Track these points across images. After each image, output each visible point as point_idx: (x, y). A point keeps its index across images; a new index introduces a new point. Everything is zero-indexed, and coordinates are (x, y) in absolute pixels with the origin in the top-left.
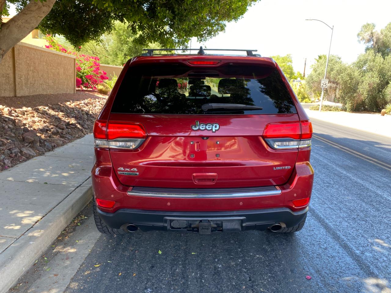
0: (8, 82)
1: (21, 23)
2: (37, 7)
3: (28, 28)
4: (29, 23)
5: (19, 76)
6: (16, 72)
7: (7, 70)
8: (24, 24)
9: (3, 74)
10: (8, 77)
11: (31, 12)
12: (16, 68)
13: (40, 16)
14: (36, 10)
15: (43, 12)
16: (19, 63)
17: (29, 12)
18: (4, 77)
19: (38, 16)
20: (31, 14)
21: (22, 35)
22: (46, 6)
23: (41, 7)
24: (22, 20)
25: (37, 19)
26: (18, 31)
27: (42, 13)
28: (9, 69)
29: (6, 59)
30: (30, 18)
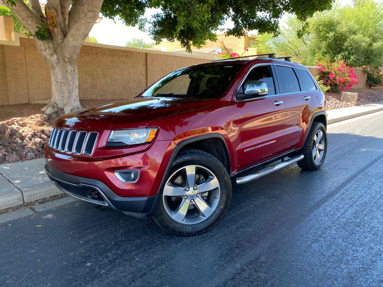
0: (140, 87)
1: (74, 32)
2: (84, 14)
3: (79, 35)
4: (79, 30)
5: (152, 81)
6: (148, 78)
7: (139, 76)
8: (75, 32)
9: (134, 80)
10: (140, 83)
11: (81, 20)
12: (149, 75)
13: (87, 22)
14: (83, 17)
15: (90, 18)
16: (152, 70)
17: (79, 20)
18: (135, 83)
19: (86, 22)
20: (80, 21)
21: (77, 43)
22: (91, 12)
23: (87, 13)
24: (74, 29)
25: (85, 25)
26: (72, 39)
27: (88, 18)
28: (141, 76)
29: (138, 67)
30: (80, 25)
